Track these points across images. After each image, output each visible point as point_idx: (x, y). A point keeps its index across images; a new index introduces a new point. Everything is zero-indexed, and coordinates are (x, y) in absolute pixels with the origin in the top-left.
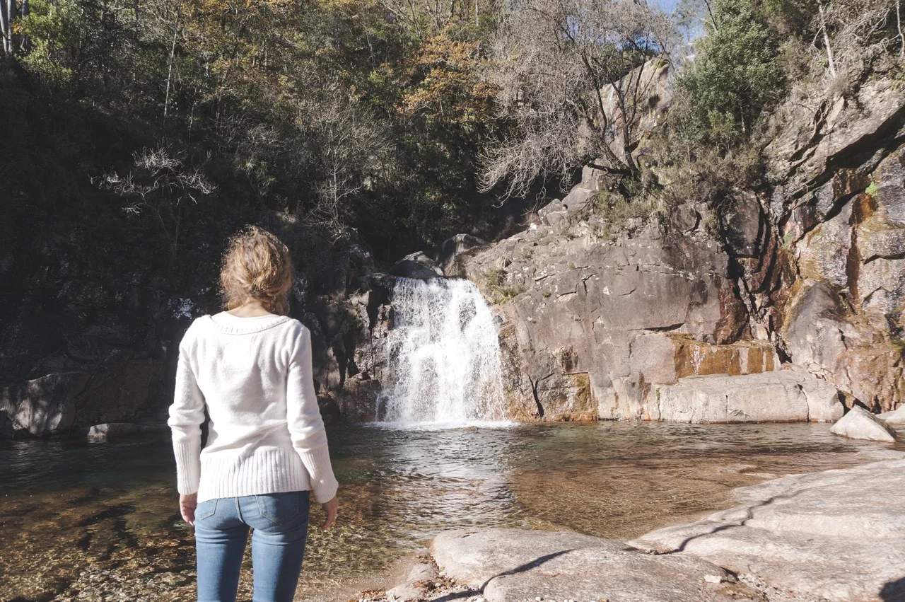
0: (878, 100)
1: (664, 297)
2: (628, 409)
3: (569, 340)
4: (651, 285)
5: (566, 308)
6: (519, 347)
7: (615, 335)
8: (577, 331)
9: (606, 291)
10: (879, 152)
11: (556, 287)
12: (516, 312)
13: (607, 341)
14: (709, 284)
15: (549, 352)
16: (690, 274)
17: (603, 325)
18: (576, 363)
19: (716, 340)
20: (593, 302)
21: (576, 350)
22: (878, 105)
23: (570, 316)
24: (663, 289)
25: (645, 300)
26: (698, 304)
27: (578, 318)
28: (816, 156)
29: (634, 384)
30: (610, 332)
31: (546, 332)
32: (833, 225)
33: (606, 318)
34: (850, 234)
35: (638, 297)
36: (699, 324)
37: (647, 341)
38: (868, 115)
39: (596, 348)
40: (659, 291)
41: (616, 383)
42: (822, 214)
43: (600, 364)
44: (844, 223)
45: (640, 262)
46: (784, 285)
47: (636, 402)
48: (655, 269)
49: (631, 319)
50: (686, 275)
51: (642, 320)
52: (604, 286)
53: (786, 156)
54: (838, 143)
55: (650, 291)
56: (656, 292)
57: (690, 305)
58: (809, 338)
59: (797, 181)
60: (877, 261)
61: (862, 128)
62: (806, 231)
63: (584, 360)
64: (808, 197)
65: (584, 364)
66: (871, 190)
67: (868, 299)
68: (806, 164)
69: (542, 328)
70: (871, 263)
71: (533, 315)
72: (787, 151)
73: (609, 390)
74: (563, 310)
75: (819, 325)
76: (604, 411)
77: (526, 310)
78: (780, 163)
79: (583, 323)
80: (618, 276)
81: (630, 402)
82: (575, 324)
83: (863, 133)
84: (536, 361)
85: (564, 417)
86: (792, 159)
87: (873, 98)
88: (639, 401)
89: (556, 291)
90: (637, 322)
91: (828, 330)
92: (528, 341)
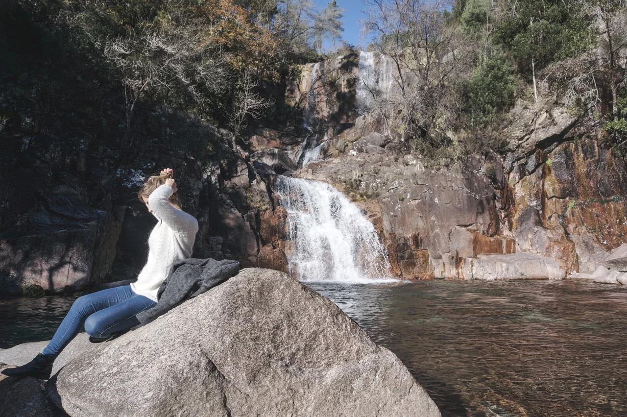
0: (561, 117)
1: (466, 207)
2: (451, 272)
3: (417, 229)
4: (459, 200)
5: (415, 208)
6: (385, 232)
7: (442, 227)
8: (421, 224)
9: (436, 200)
10: (555, 143)
11: (409, 194)
12: (381, 208)
13: (437, 230)
14: (485, 202)
15: (405, 235)
16: (477, 195)
17: (434, 221)
18: (421, 243)
19: (488, 234)
20: (430, 207)
21: (421, 236)
22: (561, 120)
23: (417, 214)
24: (466, 202)
25: (457, 208)
26: (480, 213)
27: (422, 215)
28: (530, 140)
29: (453, 258)
30: (439, 225)
31: (403, 223)
32: (533, 177)
33: (436, 217)
34: (541, 183)
35: (453, 205)
36: (481, 224)
37: (459, 232)
38: (556, 124)
39: (432, 235)
40: (463, 203)
41: (444, 257)
42: (528, 171)
43: (434, 244)
44: (538, 177)
45: (453, 185)
46: (511, 206)
47: (454, 268)
48: (461, 190)
49: (450, 219)
50: (475, 196)
51: (456, 220)
52: (435, 197)
53: (517, 137)
54: (542, 135)
55: (459, 203)
56: (462, 204)
57: (477, 213)
58: (530, 236)
59: (520, 152)
60: (554, 199)
61: (553, 131)
62: (521, 179)
63: (425, 241)
64: (523, 161)
65: (426, 244)
66: (549, 162)
67: (550, 218)
68: (525, 144)
69: (400, 220)
70: (551, 200)
71: (394, 211)
72: (518, 135)
73: (440, 261)
74: (413, 210)
75: (536, 229)
76: (437, 274)
77: (389, 208)
78: (513, 140)
79: (424, 219)
80: (442, 192)
81: (451, 268)
82: (420, 218)
83: (554, 133)
84: (397, 241)
85: (415, 277)
86: (520, 140)
87: (559, 116)
88: (456, 267)
89: (408, 197)
90: (453, 220)
91: (540, 232)
92: (390, 228)
